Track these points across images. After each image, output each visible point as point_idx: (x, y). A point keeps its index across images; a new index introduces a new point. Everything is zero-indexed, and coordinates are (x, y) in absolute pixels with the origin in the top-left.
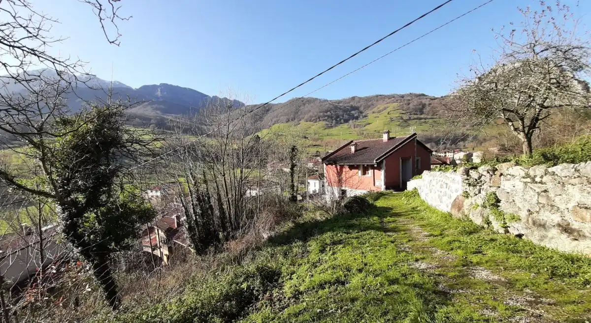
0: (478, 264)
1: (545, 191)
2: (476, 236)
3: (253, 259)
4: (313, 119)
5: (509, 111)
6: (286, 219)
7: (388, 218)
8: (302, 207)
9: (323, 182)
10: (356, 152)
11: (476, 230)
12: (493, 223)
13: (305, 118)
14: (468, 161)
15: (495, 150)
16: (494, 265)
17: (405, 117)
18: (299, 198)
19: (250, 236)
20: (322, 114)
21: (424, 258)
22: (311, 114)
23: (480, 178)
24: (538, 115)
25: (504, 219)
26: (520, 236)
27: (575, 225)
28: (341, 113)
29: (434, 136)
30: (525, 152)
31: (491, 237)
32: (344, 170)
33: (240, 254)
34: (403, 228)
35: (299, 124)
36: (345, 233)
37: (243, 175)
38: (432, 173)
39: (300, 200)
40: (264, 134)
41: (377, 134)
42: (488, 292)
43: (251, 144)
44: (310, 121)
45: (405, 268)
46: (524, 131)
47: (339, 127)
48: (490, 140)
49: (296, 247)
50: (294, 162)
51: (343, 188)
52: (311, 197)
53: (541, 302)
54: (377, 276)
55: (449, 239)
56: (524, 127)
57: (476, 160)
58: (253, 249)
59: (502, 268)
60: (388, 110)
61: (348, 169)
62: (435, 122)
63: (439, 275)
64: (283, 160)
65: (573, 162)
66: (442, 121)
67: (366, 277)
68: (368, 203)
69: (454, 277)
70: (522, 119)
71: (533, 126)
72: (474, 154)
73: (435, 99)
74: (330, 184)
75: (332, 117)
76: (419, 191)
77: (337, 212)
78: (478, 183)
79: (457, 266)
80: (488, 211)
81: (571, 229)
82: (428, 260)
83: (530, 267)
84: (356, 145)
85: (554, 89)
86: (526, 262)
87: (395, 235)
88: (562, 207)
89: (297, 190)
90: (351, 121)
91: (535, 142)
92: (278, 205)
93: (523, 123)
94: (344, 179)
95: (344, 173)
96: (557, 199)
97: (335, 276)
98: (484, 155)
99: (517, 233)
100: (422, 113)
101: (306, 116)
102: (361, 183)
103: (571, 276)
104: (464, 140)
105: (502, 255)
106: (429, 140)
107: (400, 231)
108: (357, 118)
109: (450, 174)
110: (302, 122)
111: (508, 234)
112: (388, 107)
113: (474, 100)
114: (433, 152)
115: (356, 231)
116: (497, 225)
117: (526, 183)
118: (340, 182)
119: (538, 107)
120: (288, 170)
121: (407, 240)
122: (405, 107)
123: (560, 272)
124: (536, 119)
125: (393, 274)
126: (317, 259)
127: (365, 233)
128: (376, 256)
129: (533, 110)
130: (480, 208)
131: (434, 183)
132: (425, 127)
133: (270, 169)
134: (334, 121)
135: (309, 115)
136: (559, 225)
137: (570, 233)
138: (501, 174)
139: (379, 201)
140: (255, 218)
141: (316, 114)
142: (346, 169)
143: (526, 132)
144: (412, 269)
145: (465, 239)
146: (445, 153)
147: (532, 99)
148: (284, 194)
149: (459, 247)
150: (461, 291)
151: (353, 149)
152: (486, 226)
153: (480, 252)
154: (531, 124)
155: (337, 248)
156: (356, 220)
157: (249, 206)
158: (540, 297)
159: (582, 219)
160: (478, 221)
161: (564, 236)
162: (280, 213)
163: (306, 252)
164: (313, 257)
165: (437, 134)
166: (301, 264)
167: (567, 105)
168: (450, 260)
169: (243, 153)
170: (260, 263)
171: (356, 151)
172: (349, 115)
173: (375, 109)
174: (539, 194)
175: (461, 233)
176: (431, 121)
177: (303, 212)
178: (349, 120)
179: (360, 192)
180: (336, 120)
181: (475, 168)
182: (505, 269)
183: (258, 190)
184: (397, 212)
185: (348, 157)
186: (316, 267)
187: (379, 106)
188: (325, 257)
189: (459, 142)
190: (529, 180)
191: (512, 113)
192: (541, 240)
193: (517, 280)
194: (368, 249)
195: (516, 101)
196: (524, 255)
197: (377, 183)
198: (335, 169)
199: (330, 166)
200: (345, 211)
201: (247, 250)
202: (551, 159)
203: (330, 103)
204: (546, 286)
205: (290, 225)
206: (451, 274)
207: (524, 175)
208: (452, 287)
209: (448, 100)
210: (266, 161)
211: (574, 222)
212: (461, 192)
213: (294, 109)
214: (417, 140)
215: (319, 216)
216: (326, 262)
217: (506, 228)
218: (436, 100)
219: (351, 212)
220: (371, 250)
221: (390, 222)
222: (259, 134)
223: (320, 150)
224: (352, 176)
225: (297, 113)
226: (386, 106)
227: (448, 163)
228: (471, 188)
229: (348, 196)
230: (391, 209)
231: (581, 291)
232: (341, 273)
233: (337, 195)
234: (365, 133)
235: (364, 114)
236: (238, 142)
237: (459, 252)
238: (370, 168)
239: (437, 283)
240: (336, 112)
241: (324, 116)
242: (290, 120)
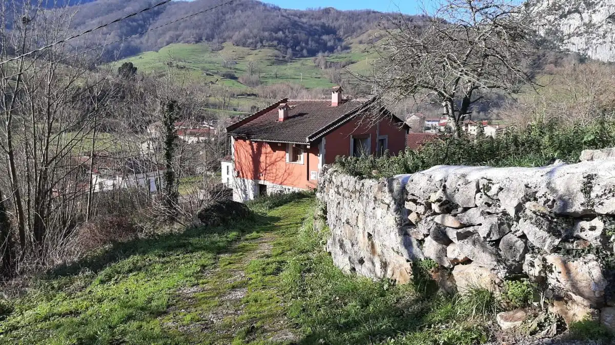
4: (250, 41)
13: (235, 38)
20: (266, 34)
22: (246, 30)
28: (302, 36)
35: (222, 48)
44: (244, 45)
46: (453, 117)
47: (298, 63)
56: (453, 111)
75: (285, 43)
93: (452, 105)
95: (263, 156)
101: (237, 33)
110: (228, 44)
112: (386, 35)
141: (255, 31)
142: (267, 149)
143: (457, 117)
172: (317, 42)
173: (364, 37)
180: (294, 50)
187: (370, 31)
198: (249, 147)
199: (241, 141)
203: (285, 14)
213: (211, 16)
225: (219, 26)
226: (382, 32)
235: (344, 43)
240: (294, 33)
241: (272, 39)
242: (204, 38)
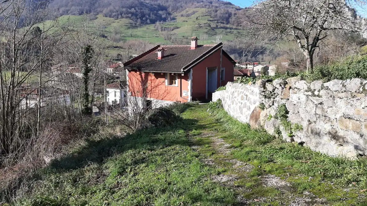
0: (270, 172)
1: (321, 103)
2: (269, 145)
3: (29, 192)
4: (115, 14)
5: (298, 29)
6: (76, 137)
7: (194, 131)
8: (98, 121)
9: (125, 92)
10: (163, 59)
11: (269, 140)
12: (282, 132)
13: (104, 12)
14: (265, 74)
15: (286, 64)
16: (282, 171)
17: (213, 25)
18: (95, 110)
19: (25, 163)
20: (124, 10)
21: (225, 171)
22: (111, 7)
23: (274, 90)
24: (319, 36)
25: (291, 129)
26: (302, 144)
27: (341, 133)
28: (146, 11)
29: (238, 47)
30: (308, 68)
31: (280, 146)
32: (149, 78)
33: (9, 187)
34: (207, 141)
35: (96, 18)
36: (149, 149)
37: (16, 80)
38: (235, 84)
39: (96, 113)
40: (46, 26)
41: (185, 40)
42: (277, 198)
43: (28, 38)
44: (110, 16)
45: (207, 183)
46: (308, 49)
47: (144, 28)
48: (282, 55)
49: (89, 171)
50: (89, 65)
51: (148, 99)
52: (110, 108)
53: (316, 202)
54: (181, 194)
55: (247, 149)
56: (308, 46)
57: (272, 73)
58: (29, 179)
59: (288, 174)
60: (196, 15)
61: (153, 77)
62: (239, 33)
63: (238, 186)
64: (73, 62)
65: (341, 78)
66: (245, 32)
67: (170, 197)
68: (174, 115)
69: (251, 187)
70: (307, 38)
71: (314, 45)
72: (270, 68)
73: (240, 9)
74: (133, 94)
75: (136, 15)
76: (223, 102)
77: (141, 126)
78: (272, 95)
79: (253, 176)
80: (279, 121)
81: (338, 136)
82: (229, 173)
83: (308, 171)
84: (163, 50)
85: (331, 13)
86: (306, 167)
87: (199, 148)
88: (332, 117)
89: (92, 101)
90: (158, 23)
91: (316, 60)
92: (66, 120)
93: (308, 41)
94: (149, 88)
95: (149, 82)
96: (329, 110)
97: (135, 201)
98: (277, 68)
99: (299, 141)
100: (228, 23)
101: (106, 9)
102: (168, 93)
103: (338, 177)
104: (262, 53)
105: (288, 162)
106: (234, 51)
107: (205, 144)
108: (165, 20)
109: (249, 86)
110: (100, 16)
111: (293, 142)
112: (197, 12)
113: (272, 15)
114: (236, 63)
115: (161, 147)
116: (285, 135)
117: (307, 96)
118: (144, 92)
119: (319, 28)
120: (80, 75)
121: (211, 153)
122: (213, 14)
123: (329, 174)
124: (317, 39)
125: (196, 191)
126: (115, 183)
127: (169, 148)
128: (180, 173)
129: (315, 30)
130: (273, 119)
131: (236, 94)
132: (230, 37)
133: (55, 73)
134: (139, 20)
135: (109, 9)
136: (330, 133)
137: (337, 140)
138: (290, 88)
139: (185, 113)
140: (33, 137)
141: (117, 8)
142: (152, 77)
143: (310, 49)
144: (214, 183)
145: (261, 148)
146: (247, 65)
147: (315, 19)
148: (76, 105)
149: (256, 157)
150: (256, 200)
151: (159, 54)
152: (277, 136)
153: (272, 161)
154: (313, 43)
155: (139, 168)
156: (162, 135)
157: (24, 121)
158: (315, 198)
159: (346, 127)
160: (271, 131)
161: (333, 142)
162: (70, 129)
163: (101, 176)
164: (110, 181)
165: (241, 45)
166: (95, 192)
167: (340, 29)
168: (248, 171)
169: (15, 50)
170: (39, 196)
171: (163, 57)
172: (156, 15)
173: (184, 12)
174: (316, 106)
175: (257, 144)
176: (235, 31)
177: (100, 127)
178: (156, 21)
179: (166, 103)
180: (142, 19)
181: (270, 81)
182: (290, 175)
183: (38, 99)
184: (202, 124)
185: (153, 64)
186: (113, 193)
187: (187, 9)
188: (124, 180)
189: (258, 54)
190: (310, 93)
191: (300, 32)
192: (316, 147)
193: (299, 184)
194: (173, 165)
195: (304, 21)
196: (304, 161)
197: (184, 94)
198: (139, 76)
199: (133, 72)
200: (149, 124)
201: (20, 180)
202: (326, 75)
204: (319, 187)
205: (82, 144)
206: (248, 184)
207: (307, 89)
208: (248, 197)
209: (250, 12)
210: (51, 62)
211: (340, 130)
212: (258, 104)
214: (223, 50)
215: (119, 132)
216: (125, 185)
217: (292, 136)
218: (240, 11)
219: (156, 126)
220: (176, 167)
221: (195, 135)
222: (41, 26)
223: (122, 53)
224: (158, 85)
226: (195, 10)
227: (249, 75)
228: (267, 100)
229: (154, 108)
230: (197, 121)
231: (345, 190)
232: (142, 196)
233: (141, 106)
234: (173, 37)
235: (172, 16)
236: (8, 33)
237: (255, 161)
238: (177, 77)
239: (236, 195)
240: (141, 9)
241: (128, 13)
242: (84, 12)
